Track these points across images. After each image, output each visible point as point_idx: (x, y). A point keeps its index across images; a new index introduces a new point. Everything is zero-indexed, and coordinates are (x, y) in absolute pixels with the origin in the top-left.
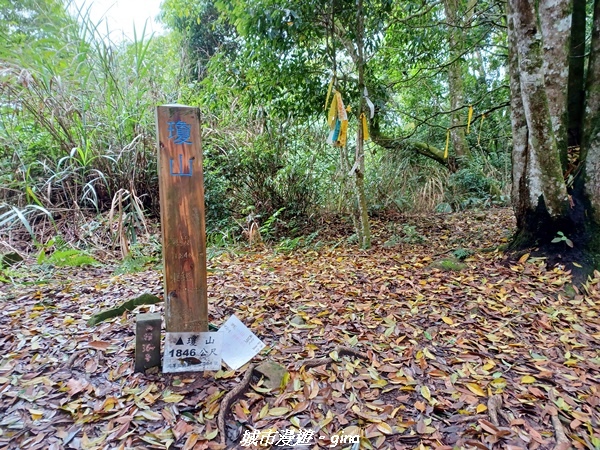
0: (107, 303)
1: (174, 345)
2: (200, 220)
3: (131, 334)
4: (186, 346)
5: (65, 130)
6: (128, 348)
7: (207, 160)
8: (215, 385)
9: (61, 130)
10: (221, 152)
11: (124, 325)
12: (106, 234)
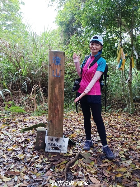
0: (27, 125)
1: (50, 141)
2: (62, 94)
3: (35, 137)
4: (54, 142)
5: (18, 63)
6: (34, 141)
7: (68, 75)
8: (64, 158)
9: (17, 63)
10: (73, 72)
11: (33, 133)
12: (29, 102)
